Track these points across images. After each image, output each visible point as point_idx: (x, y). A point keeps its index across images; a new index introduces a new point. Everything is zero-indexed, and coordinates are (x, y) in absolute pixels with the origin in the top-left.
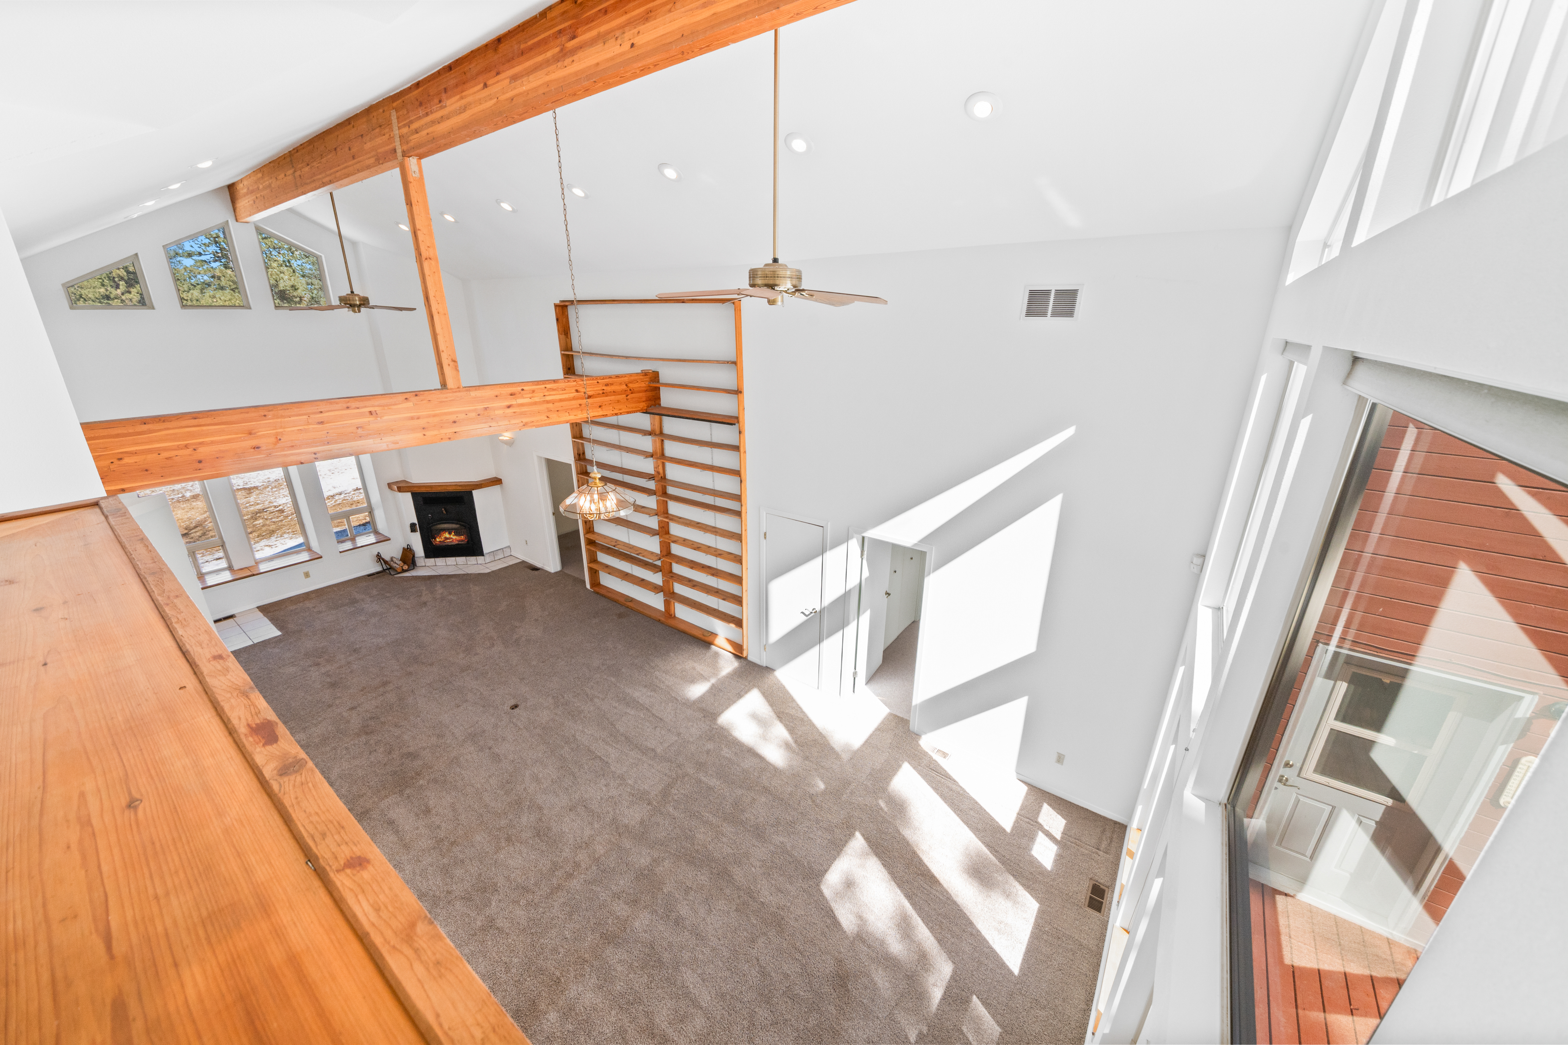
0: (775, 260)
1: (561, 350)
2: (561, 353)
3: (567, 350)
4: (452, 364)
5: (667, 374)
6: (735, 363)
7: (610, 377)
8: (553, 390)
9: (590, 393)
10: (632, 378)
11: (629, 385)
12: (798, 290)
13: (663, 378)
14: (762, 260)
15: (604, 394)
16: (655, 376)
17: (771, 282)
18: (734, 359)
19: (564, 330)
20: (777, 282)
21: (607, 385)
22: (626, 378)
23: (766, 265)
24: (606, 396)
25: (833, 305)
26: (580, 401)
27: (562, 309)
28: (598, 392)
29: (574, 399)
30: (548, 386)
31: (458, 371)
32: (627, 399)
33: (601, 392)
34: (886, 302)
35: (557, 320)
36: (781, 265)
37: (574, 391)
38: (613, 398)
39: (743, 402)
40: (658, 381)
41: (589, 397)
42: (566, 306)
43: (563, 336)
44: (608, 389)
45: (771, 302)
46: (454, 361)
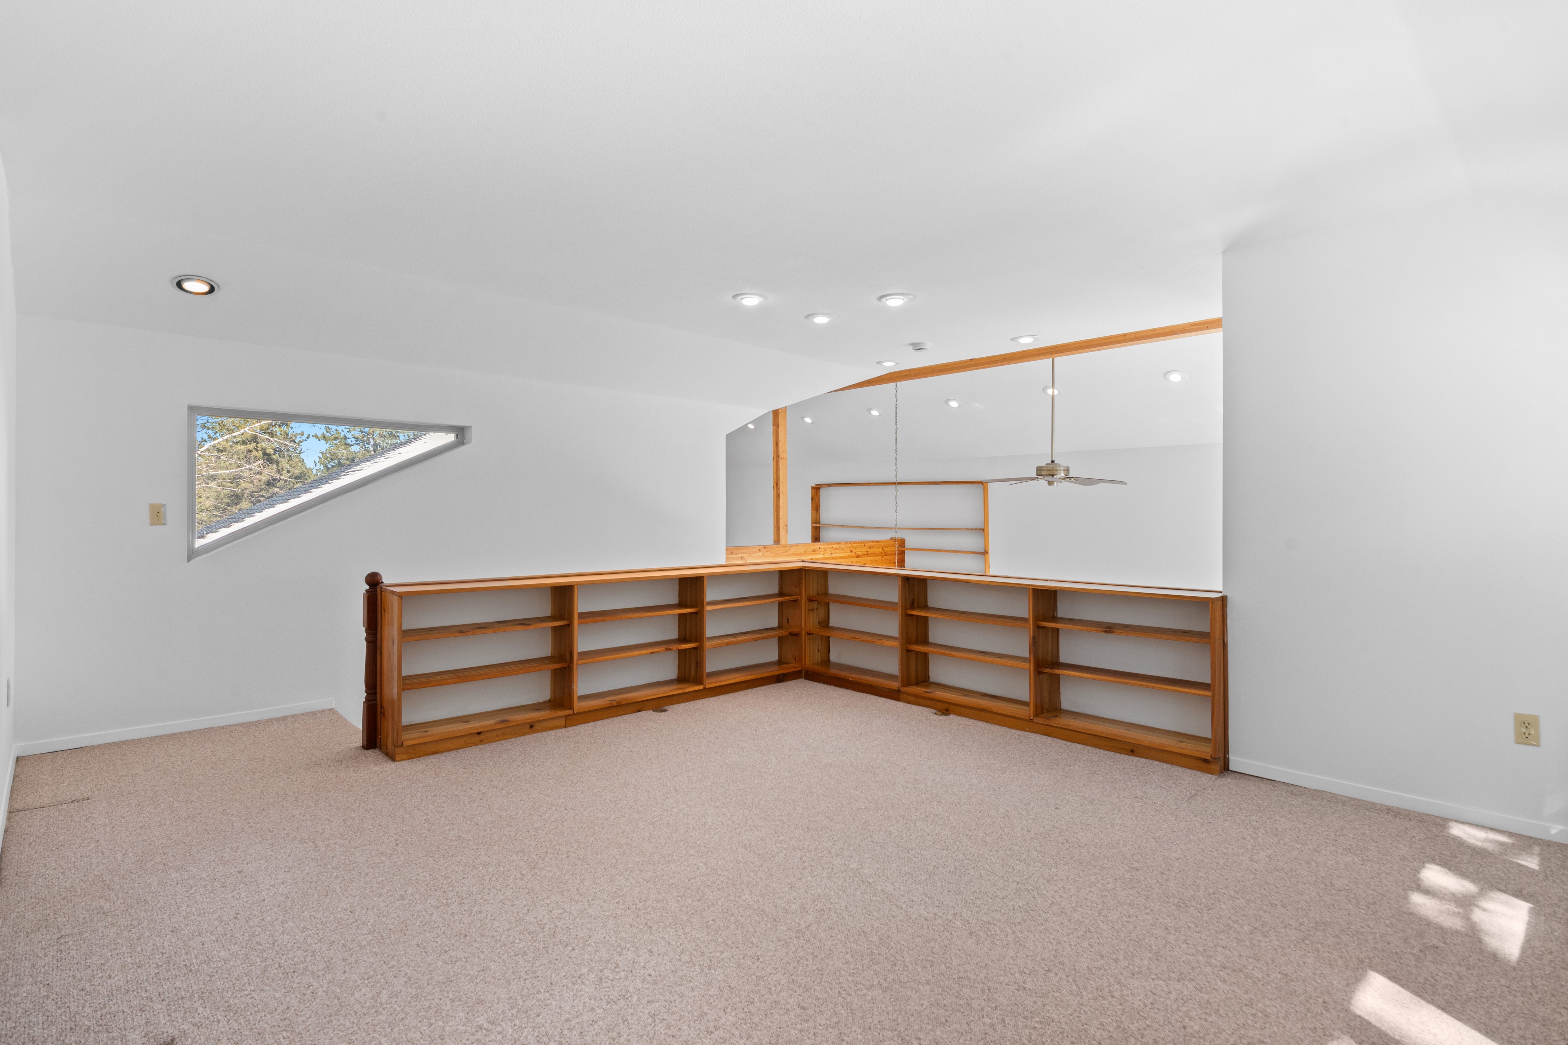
0: (1053, 461)
1: (812, 523)
2: (812, 526)
3: (816, 523)
4: (785, 527)
5: (912, 540)
6: (983, 530)
7: (873, 542)
8: (837, 549)
9: (859, 553)
10: (887, 543)
11: (885, 549)
12: (1068, 478)
13: (908, 545)
14: (1044, 462)
15: (868, 555)
16: (902, 542)
17: (1051, 474)
18: (983, 527)
19: (816, 507)
20: (1055, 473)
21: (870, 548)
22: (883, 543)
23: (1047, 464)
24: (869, 556)
25: (1085, 485)
26: (852, 559)
27: (816, 490)
28: (864, 553)
29: (849, 557)
30: (834, 546)
31: (787, 532)
32: (882, 560)
33: (866, 553)
34: (1126, 484)
35: (812, 499)
36: (1056, 464)
37: (849, 551)
38: (873, 558)
39: (988, 561)
40: (904, 547)
41: (858, 556)
42: (819, 488)
43: (815, 512)
44: (871, 551)
45: (1050, 483)
46: (786, 526)
